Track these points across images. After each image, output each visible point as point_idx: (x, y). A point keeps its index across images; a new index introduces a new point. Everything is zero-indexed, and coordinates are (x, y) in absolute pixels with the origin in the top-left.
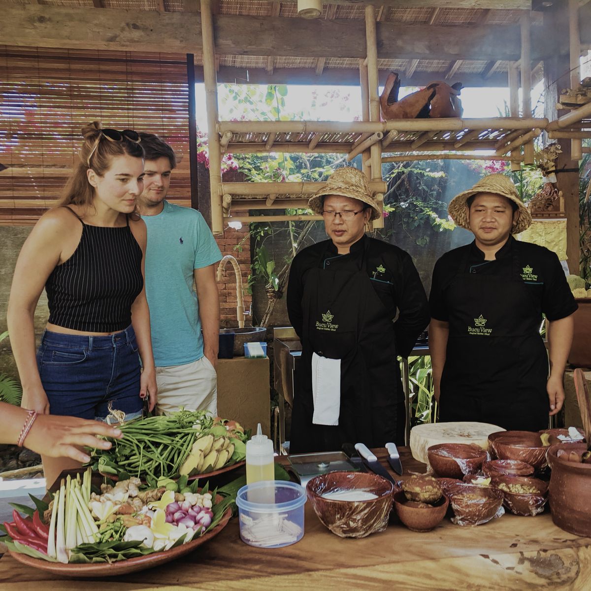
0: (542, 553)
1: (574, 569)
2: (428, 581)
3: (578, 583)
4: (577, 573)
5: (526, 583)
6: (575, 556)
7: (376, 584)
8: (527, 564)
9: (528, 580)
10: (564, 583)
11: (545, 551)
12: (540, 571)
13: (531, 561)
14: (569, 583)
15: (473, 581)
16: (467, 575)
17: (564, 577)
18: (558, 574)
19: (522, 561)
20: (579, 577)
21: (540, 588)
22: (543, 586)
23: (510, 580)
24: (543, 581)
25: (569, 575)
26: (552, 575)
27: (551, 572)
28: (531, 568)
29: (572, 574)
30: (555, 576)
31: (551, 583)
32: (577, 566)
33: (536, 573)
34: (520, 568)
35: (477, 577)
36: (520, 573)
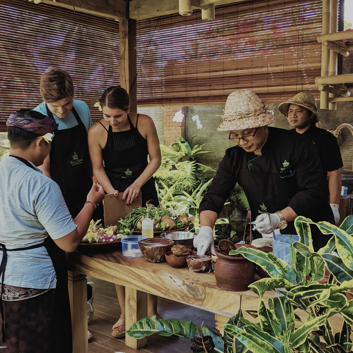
0: (191, 284)
1: (203, 296)
2: (152, 280)
3: (205, 301)
4: (205, 297)
5: (185, 294)
6: (204, 290)
7: (136, 275)
8: (185, 286)
9: (186, 294)
10: (199, 300)
11: (193, 283)
12: (190, 291)
13: (187, 285)
14: (201, 301)
15: (166, 286)
16: (165, 283)
17: (200, 297)
18: (197, 295)
19: (184, 284)
20: (205, 300)
21: (190, 299)
22: (191, 298)
23: (180, 291)
24: (191, 296)
25: (201, 297)
26: (195, 295)
27: (195, 293)
28: (187, 289)
29: (203, 297)
30: (196, 296)
31: (194, 298)
32: (205, 295)
33: (189, 292)
34: (183, 287)
35: (168, 285)
36: (183, 290)
